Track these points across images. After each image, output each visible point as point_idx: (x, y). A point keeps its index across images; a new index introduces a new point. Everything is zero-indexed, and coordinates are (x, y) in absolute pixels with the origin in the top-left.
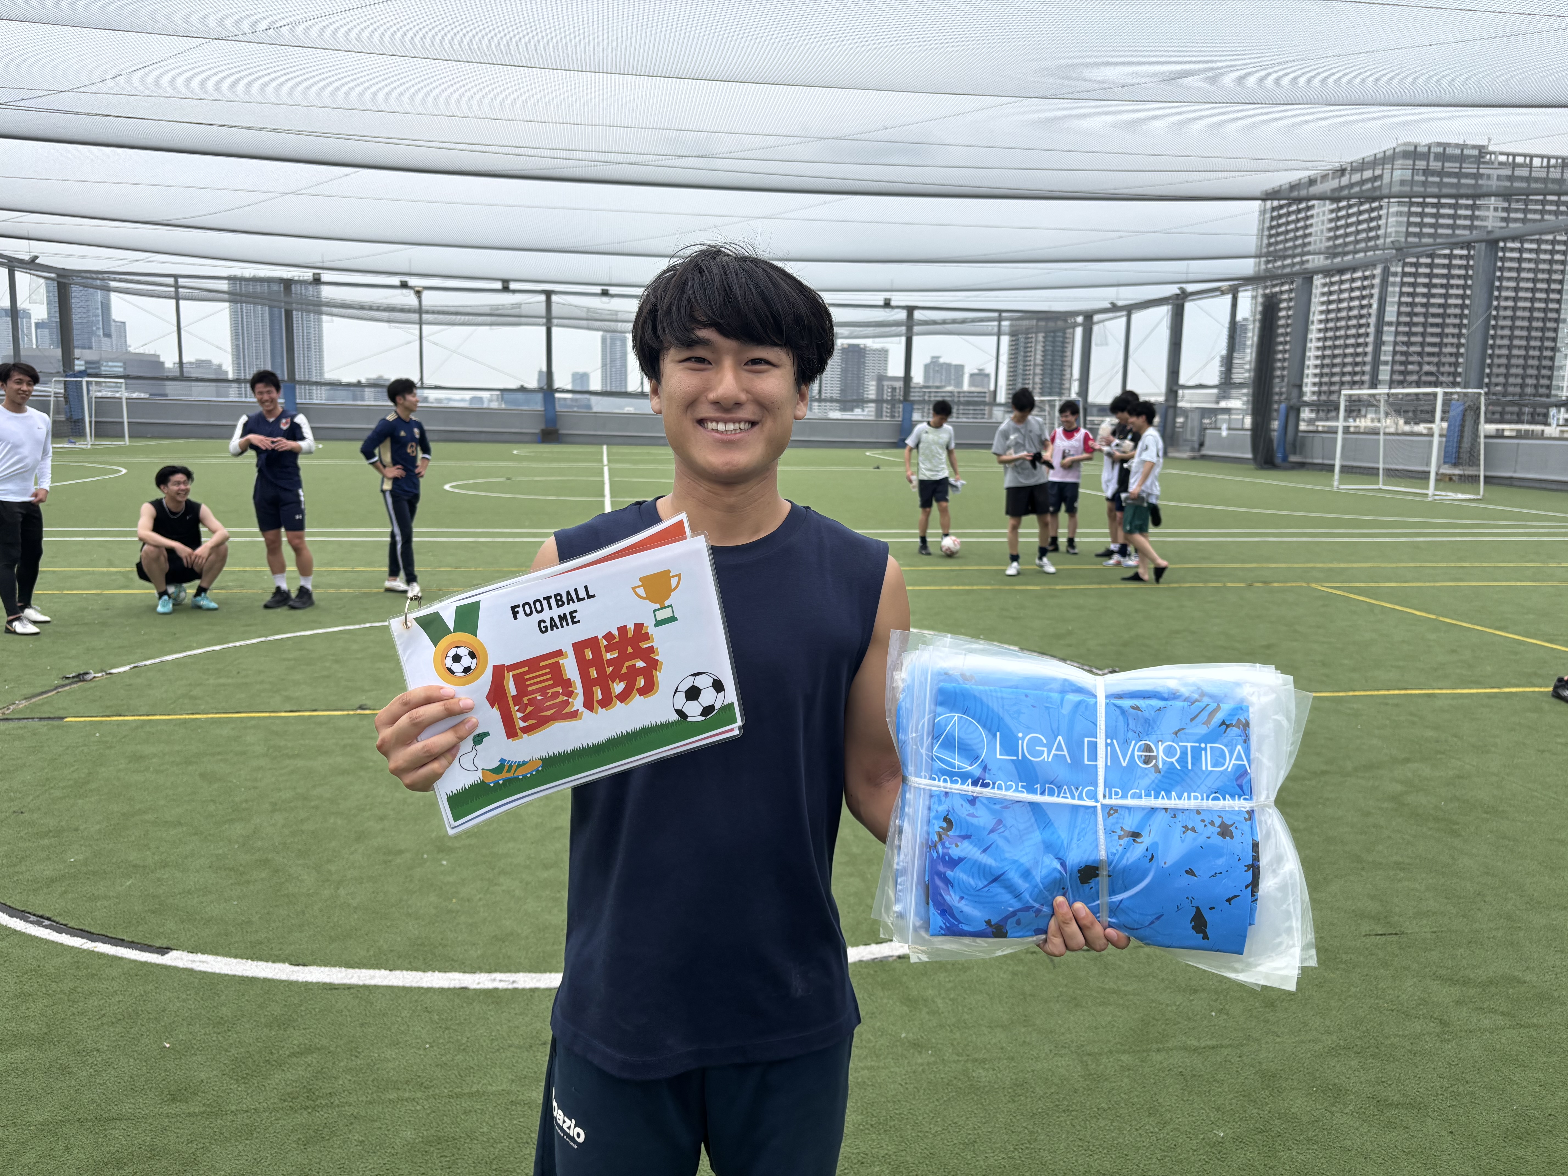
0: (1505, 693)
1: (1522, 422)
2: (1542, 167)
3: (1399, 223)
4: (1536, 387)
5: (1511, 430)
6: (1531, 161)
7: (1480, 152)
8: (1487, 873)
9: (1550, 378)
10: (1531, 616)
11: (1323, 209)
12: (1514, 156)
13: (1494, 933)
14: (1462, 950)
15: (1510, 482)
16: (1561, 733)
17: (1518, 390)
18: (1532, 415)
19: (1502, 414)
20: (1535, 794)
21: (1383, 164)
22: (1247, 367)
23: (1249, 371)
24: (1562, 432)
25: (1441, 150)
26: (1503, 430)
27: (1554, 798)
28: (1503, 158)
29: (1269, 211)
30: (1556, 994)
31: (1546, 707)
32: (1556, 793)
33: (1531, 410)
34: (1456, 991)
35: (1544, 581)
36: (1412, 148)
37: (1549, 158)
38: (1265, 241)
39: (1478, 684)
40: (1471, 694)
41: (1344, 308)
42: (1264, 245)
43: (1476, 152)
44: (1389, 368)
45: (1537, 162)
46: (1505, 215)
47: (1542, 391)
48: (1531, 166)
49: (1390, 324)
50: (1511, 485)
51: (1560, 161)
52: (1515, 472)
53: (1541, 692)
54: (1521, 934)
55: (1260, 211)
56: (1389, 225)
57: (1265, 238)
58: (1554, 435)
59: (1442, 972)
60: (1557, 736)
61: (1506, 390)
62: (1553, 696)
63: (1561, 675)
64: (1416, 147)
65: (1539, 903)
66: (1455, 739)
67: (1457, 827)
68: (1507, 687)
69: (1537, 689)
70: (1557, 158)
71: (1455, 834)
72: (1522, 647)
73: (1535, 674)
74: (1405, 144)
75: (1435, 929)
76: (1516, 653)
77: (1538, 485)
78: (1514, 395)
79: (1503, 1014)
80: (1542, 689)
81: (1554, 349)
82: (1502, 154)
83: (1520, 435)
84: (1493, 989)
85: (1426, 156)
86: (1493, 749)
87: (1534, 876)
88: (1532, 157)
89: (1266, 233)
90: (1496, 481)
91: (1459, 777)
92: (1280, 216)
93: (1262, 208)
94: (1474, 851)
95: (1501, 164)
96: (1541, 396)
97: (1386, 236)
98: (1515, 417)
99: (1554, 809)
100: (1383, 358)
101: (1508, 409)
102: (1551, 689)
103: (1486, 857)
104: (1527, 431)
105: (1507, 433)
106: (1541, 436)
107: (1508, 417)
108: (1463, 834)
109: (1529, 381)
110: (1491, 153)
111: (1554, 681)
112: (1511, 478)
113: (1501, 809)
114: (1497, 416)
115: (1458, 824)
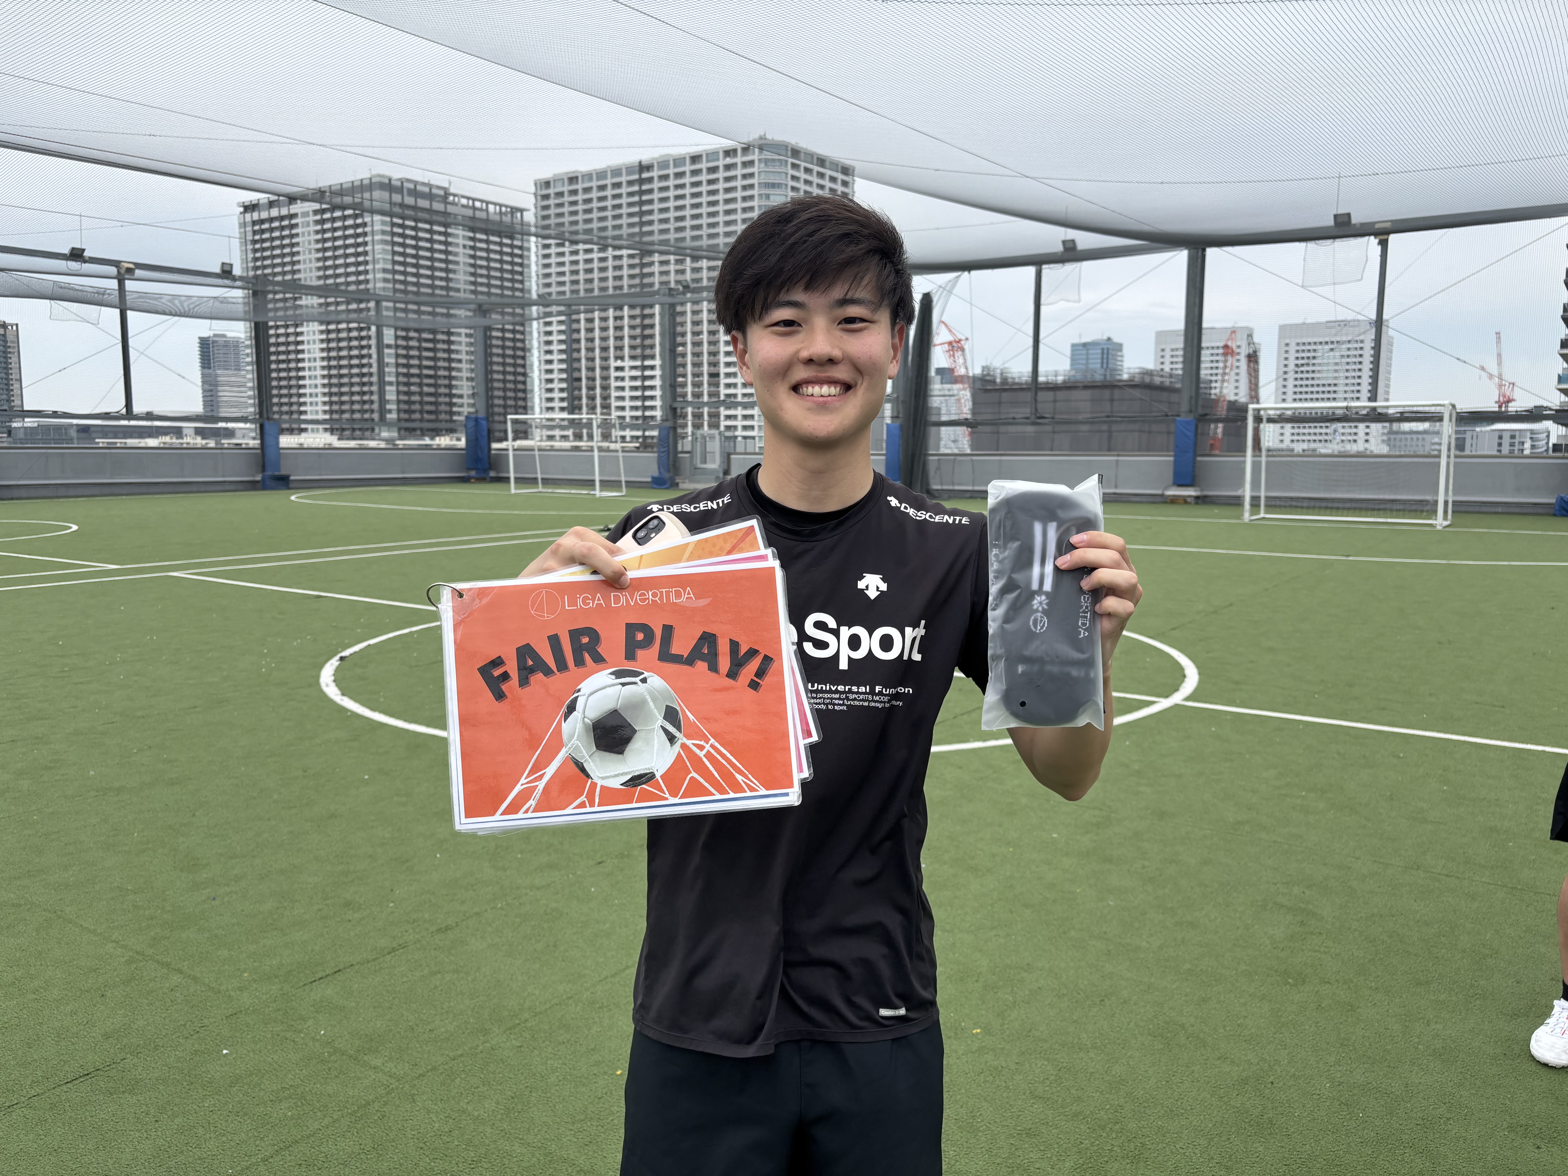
2: (495, 212)
3: (385, 251)
6: (487, 206)
7: (446, 193)
11: (308, 229)
12: (474, 200)
21: (362, 193)
22: (250, 384)
23: (252, 388)
25: (411, 186)
28: (464, 201)
29: (251, 224)
36: (387, 181)
37: (501, 206)
38: (250, 256)
41: (343, 329)
42: (249, 259)
43: (442, 193)
44: (394, 388)
45: (491, 208)
46: (472, 252)
48: (487, 210)
49: (389, 346)
51: (509, 210)
55: (240, 224)
56: (376, 252)
57: (249, 252)
64: (390, 180)
70: (506, 206)
74: (379, 176)
82: (463, 197)
85: (400, 190)
88: (487, 203)
89: (250, 247)
92: (263, 231)
93: (242, 221)
95: (463, 206)
97: (374, 261)
100: (387, 379)
110: (455, 195)
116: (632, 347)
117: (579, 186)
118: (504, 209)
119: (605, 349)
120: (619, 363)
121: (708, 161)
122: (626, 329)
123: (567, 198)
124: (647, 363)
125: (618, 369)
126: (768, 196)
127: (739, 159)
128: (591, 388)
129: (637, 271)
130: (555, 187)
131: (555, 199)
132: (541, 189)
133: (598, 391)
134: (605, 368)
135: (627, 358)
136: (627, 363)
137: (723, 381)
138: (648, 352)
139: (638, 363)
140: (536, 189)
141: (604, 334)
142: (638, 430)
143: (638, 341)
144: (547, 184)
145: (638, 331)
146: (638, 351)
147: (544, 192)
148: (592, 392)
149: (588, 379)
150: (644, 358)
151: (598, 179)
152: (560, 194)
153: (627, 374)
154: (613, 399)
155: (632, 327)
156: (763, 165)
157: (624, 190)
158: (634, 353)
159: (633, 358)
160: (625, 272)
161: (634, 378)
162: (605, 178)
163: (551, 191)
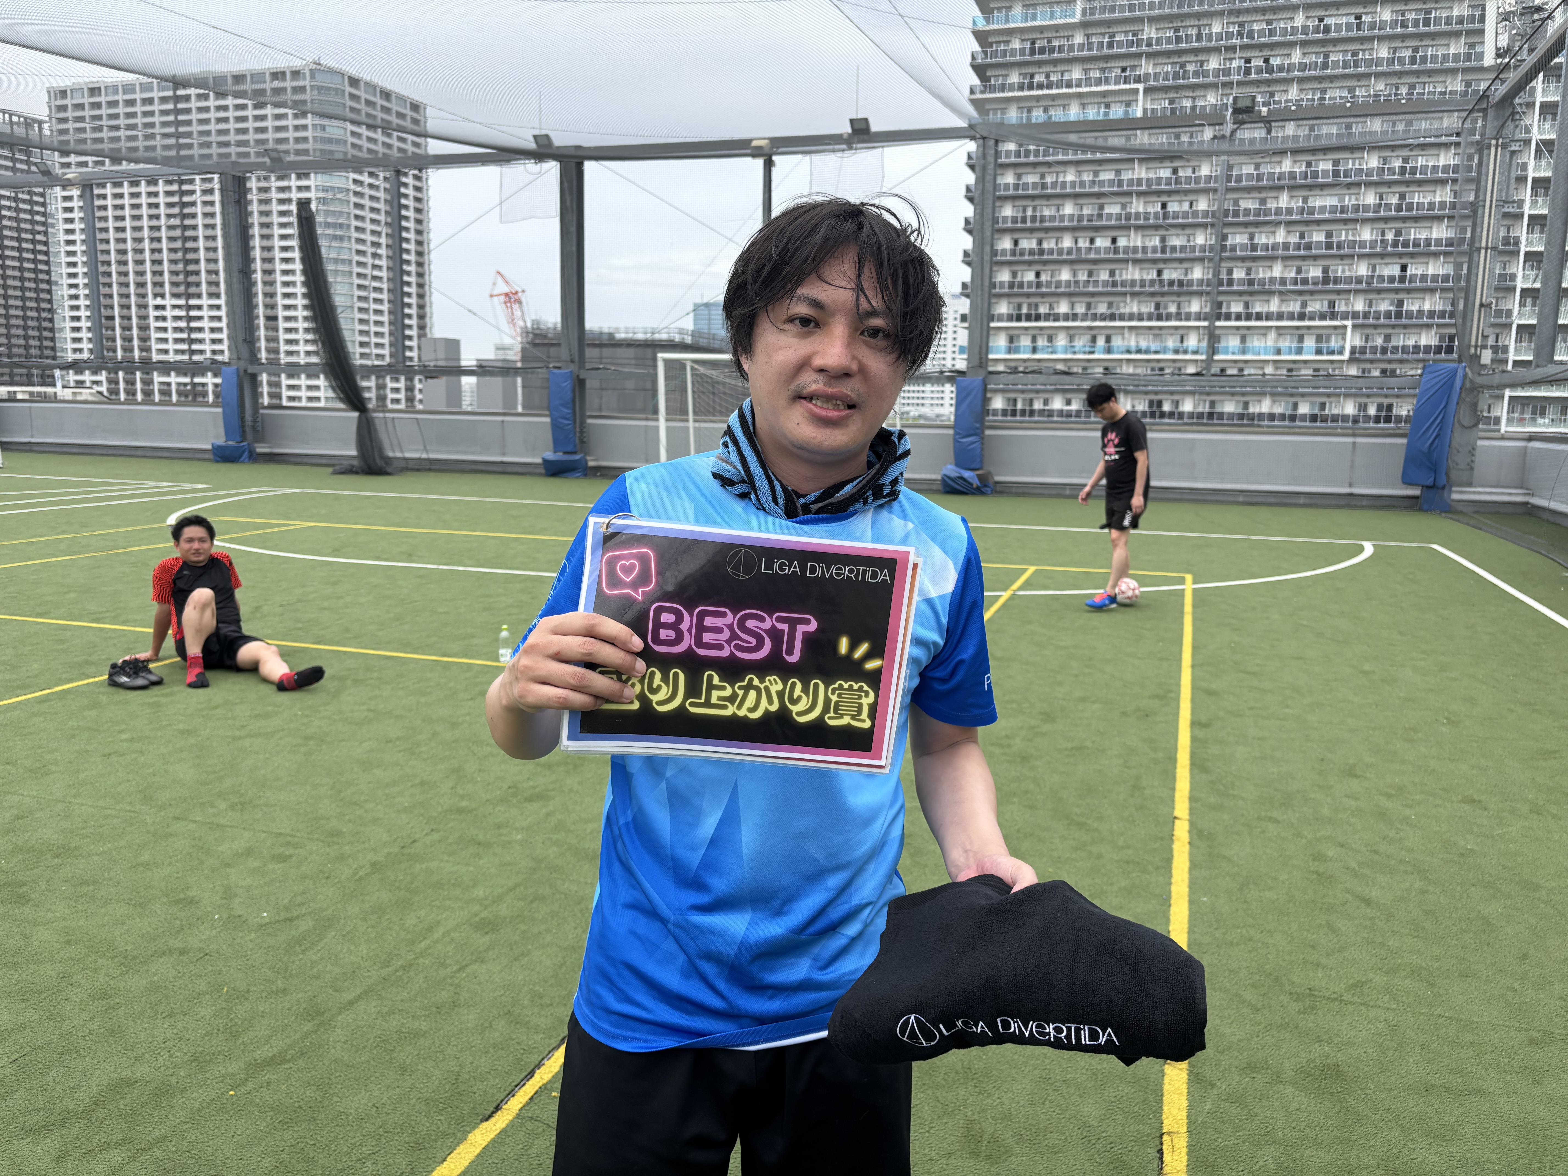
0: (56, 693)
1: (33, 385)
4: (40, 348)
5: (24, 392)
8: (68, 942)
9: (53, 339)
10: (72, 595)
13: (90, 1026)
14: (53, 1073)
15: (29, 448)
16: (124, 727)
17: (22, 351)
18: (42, 376)
19: (11, 375)
20: (109, 811)
24: (74, 394)
26: (15, 392)
27: (130, 811)
30: (173, 1080)
31: (104, 699)
32: (130, 803)
33: (40, 372)
34: (52, 1143)
35: (80, 553)
39: (26, 688)
40: (20, 702)
47: (47, 352)
50: (31, 451)
51: (22, 120)
52: (32, 437)
53: (97, 683)
54: (121, 1012)
58: (67, 398)
59: (33, 1119)
60: (121, 732)
61: (10, 351)
62: (110, 685)
63: (113, 661)
65: (134, 958)
66: (8, 767)
67: (25, 889)
68: (57, 685)
69: (91, 680)
70: (18, 116)
71: (23, 900)
72: (69, 633)
73: (87, 662)
75: (14, 1057)
76: (62, 642)
77: (57, 449)
78: (20, 356)
79: (118, 1144)
80: (97, 679)
81: (51, 311)
83: (34, 398)
84: (101, 1113)
86: (53, 768)
87: (123, 924)
90: (15, 447)
91: (18, 818)
94: (50, 915)
96: (47, 358)
98: (25, 379)
99: (132, 825)
101: (16, 371)
102: (106, 677)
103: (65, 919)
104: (39, 393)
105: (20, 396)
106: (54, 399)
107: (17, 378)
108: (33, 896)
109: (32, 342)
111: (107, 669)
112: (29, 443)
113: (73, 845)
114: (6, 378)
115: (25, 885)
116: (174, 284)
117: (102, 99)
118: (15, 119)
119: (141, 285)
120: (159, 301)
121: (252, 82)
122: (166, 264)
123: (87, 113)
124: (192, 302)
125: (157, 307)
126: (323, 128)
127: (288, 84)
128: (127, 328)
129: (176, 199)
130: (72, 98)
131: (73, 111)
132: (56, 99)
133: (135, 332)
134: (143, 306)
135: (168, 295)
136: (168, 301)
137: (282, 325)
138: (192, 290)
139: (182, 302)
140: (50, 99)
141: (140, 268)
142: (185, 375)
143: (181, 277)
144: (63, 93)
145: (180, 266)
146: (182, 289)
147: (60, 102)
148: (127, 333)
149: (122, 317)
150: (189, 296)
151: (125, 92)
152: (80, 107)
153: (168, 313)
154: (153, 341)
155: (173, 262)
156: (316, 92)
157: (156, 107)
158: (176, 290)
159: (175, 295)
160: (162, 200)
161: (177, 318)
162: (133, 91)
163: (68, 102)
